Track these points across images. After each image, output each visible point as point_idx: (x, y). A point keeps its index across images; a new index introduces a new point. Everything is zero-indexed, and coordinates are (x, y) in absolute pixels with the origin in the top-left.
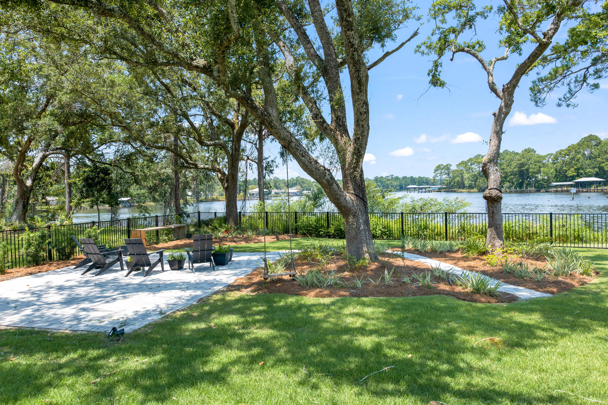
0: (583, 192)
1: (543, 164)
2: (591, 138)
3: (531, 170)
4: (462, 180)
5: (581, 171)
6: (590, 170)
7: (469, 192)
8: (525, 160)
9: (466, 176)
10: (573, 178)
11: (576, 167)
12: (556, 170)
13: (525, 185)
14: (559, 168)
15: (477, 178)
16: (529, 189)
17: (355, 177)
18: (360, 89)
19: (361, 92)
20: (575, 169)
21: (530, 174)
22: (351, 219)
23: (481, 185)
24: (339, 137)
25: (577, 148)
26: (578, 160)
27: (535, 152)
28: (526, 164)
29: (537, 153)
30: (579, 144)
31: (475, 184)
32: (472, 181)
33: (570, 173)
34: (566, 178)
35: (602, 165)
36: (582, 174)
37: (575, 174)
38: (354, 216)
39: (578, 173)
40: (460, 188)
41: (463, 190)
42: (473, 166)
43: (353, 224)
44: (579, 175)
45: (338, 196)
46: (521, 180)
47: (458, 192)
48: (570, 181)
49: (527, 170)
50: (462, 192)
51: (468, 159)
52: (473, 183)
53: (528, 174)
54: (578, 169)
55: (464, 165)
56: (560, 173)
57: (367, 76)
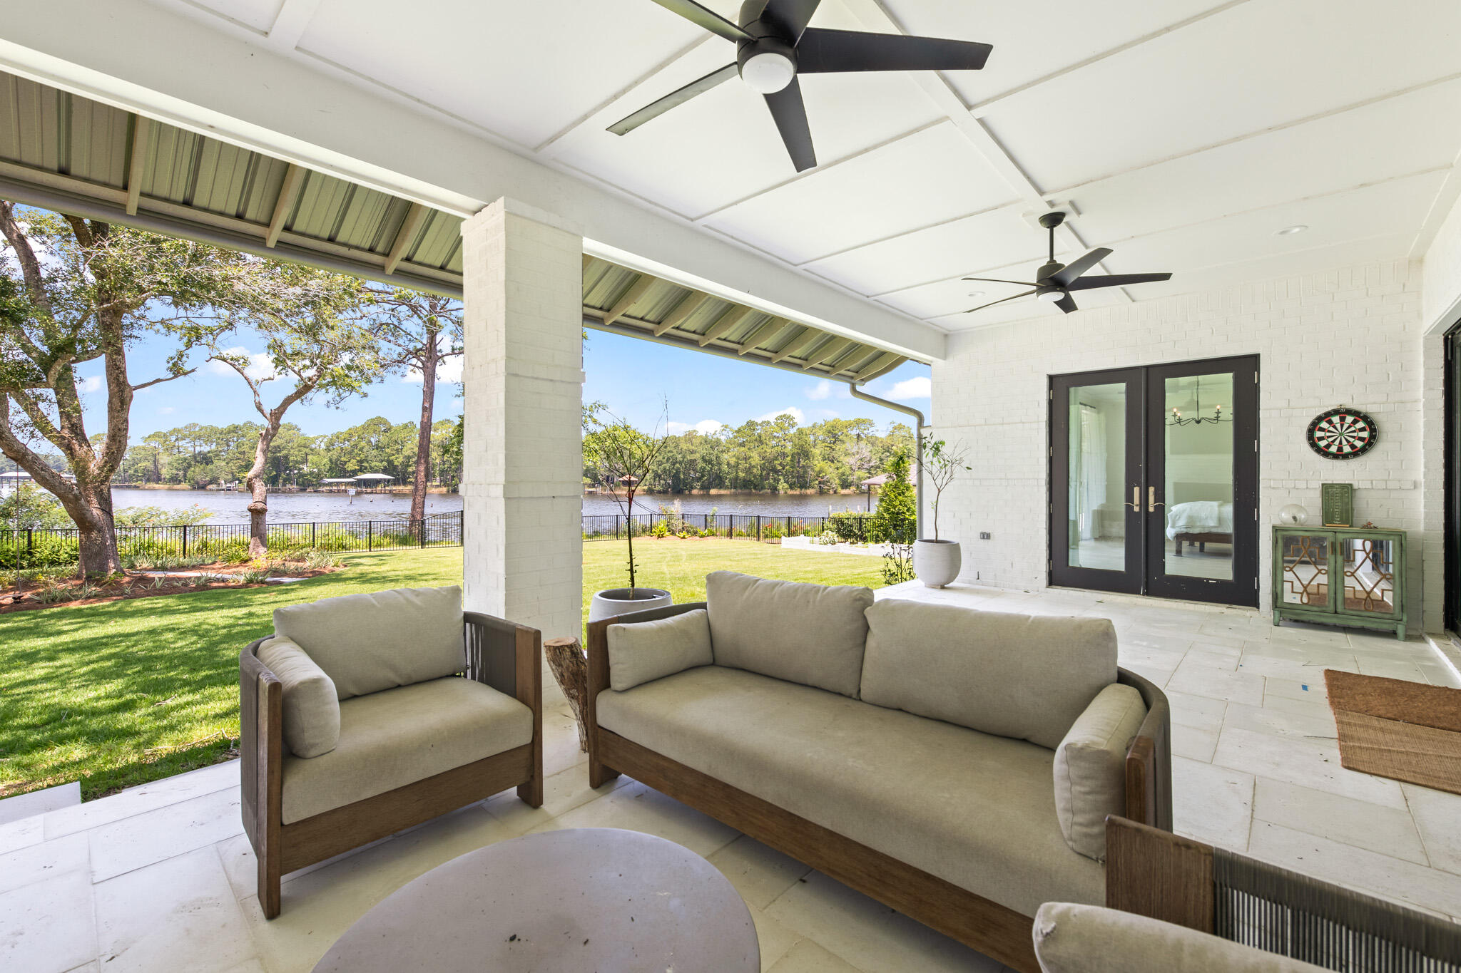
0: (366, 493)
1: (312, 450)
2: (378, 421)
3: (291, 458)
4: (156, 466)
5: (365, 464)
6: (377, 464)
7: (170, 489)
8: (283, 441)
9: (164, 459)
10: (354, 473)
11: (358, 458)
12: (331, 460)
13: (281, 481)
14: (335, 457)
15: (189, 466)
16: (288, 486)
17: (102, 490)
18: (122, 407)
19: (122, 410)
20: (358, 461)
21: (291, 464)
22: (94, 535)
23: (198, 478)
24: (77, 447)
25: (360, 433)
26: (361, 449)
27: (299, 430)
28: (284, 448)
29: (302, 432)
30: (364, 428)
31: (185, 475)
32: (177, 469)
33: (351, 466)
34: (344, 473)
35: (391, 458)
36: (366, 468)
37: (357, 468)
38: (99, 531)
39: (361, 466)
40: (148, 480)
41: (157, 486)
42: (181, 443)
43: (96, 540)
44: (362, 470)
45: (84, 512)
46: (275, 473)
47: (144, 489)
48: (350, 477)
49: (286, 457)
50: (154, 489)
51: (171, 429)
52: (181, 473)
53: (288, 463)
54: (361, 462)
55: (162, 440)
56: (336, 464)
57: (132, 396)
